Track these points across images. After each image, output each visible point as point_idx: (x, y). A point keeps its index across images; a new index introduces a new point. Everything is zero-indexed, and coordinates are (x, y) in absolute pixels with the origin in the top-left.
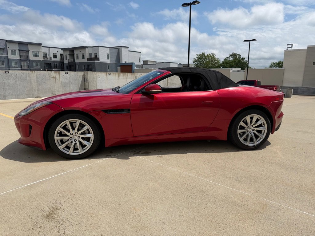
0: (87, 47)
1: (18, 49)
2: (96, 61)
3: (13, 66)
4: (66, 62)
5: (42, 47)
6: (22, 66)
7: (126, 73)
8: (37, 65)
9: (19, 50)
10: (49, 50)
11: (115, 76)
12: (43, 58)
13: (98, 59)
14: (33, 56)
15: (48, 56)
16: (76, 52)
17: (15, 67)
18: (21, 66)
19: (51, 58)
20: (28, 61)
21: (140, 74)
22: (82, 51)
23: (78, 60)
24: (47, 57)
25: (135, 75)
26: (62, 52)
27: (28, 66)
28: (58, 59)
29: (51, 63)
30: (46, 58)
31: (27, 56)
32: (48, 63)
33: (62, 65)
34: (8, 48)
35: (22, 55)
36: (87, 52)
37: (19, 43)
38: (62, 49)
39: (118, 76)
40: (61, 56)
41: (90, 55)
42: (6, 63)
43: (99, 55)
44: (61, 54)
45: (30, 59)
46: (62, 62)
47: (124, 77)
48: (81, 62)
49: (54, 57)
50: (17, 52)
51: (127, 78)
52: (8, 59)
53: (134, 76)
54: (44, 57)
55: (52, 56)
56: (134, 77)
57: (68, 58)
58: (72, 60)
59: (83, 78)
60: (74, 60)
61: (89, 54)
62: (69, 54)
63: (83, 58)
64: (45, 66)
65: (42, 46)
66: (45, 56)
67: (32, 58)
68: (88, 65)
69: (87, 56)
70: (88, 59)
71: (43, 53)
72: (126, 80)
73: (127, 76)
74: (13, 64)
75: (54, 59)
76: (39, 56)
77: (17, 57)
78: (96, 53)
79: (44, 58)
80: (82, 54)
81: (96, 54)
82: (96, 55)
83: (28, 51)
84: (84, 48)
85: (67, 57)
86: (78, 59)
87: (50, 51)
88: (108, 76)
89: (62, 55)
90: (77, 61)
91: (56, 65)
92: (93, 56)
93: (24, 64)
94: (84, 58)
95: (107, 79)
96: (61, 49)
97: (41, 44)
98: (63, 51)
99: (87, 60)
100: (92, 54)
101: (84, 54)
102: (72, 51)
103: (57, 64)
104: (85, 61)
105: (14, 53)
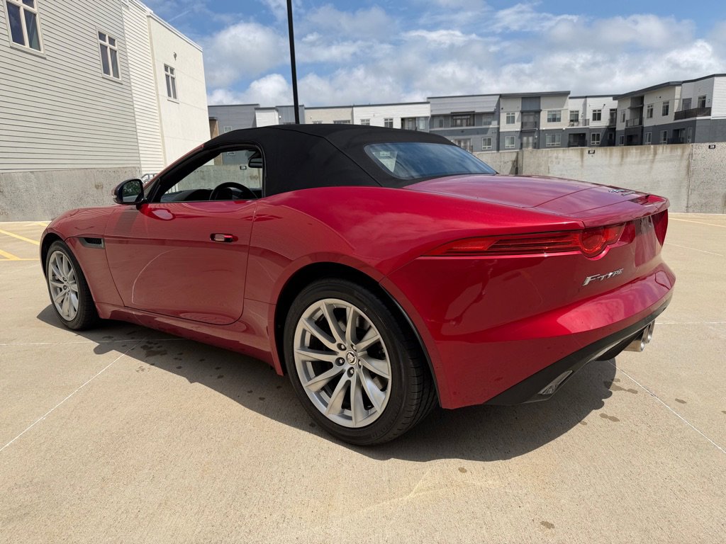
0: (680, 84)
1: (520, 109)
2: (698, 118)
3: (506, 145)
4: (621, 126)
5: (570, 98)
6: (524, 145)
7: (652, 146)
8: (553, 140)
9: (522, 112)
10: (585, 105)
11: (611, 156)
12: (568, 124)
13: (708, 112)
14: (549, 120)
15: (580, 118)
16: (647, 102)
17: (509, 149)
18: (522, 144)
19: (586, 122)
20: (536, 133)
21: (708, 144)
22: (665, 96)
23: (650, 119)
24: (577, 120)
25: (687, 152)
26: (614, 104)
27: (535, 144)
28: (604, 122)
29: (584, 134)
30: (575, 124)
31: (536, 123)
32: (580, 134)
33: (611, 135)
34: (501, 111)
35: (526, 123)
36: (677, 96)
37: (522, 98)
38: (616, 97)
39: (622, 157)
40: (612, 115)
41: (686, 102)
42: (494, 141)
43: (710, 101)
44: (611, 110)
45: (541, 128)
46: (611, 130)
47: (644, 158)
48: (657, 124)
49: (594, 119)
50: (517, 115)
51: (653, 161)
52: (499, 133)
53: (683, 153)
54: (571, 121)
55: (590, 116)
56: (682, 156)
57: (627, 118)
58: (637, 121)
59: (513, 166)
60: (641, 122)
61: (684, 100)
62: (631, 108)
63: (666, 112)
64: (569, 142)
65: (569, 96)
66: (575, 118)
67: (545, 125)
68: (677, 132)
69: (676, 107)
70: (678, 116)
71: (571, 112)
72: (651, 168)
73: (655, 153)
74: (507, 143)
75: (594, 124)
76: (559, 120)
77: (517, 127)
78: (702, 94)
79: (572, 123)
80: (664, 103)
81: (705, 97)
82: (704, 103)
83: (538, 112)
84: (669, 86)
85: (624, 115)
86: (651, 116)
87: (588, 105)
88: (585, 158)
89: (613, 112)
90: (647, 123)
91: (596, 137)
92: (695, 105)
93: (528, 140)
94: (667, 114)
95: (582, 166)
96: (611, 98)
97: (567, 93)
98: (617, 101)
99: (673, 118)
100: (690, 99)
101: (668, 103)
102: (637, 100)
103: (598, 135)
104: (670, 119)
105: (511, 120)
